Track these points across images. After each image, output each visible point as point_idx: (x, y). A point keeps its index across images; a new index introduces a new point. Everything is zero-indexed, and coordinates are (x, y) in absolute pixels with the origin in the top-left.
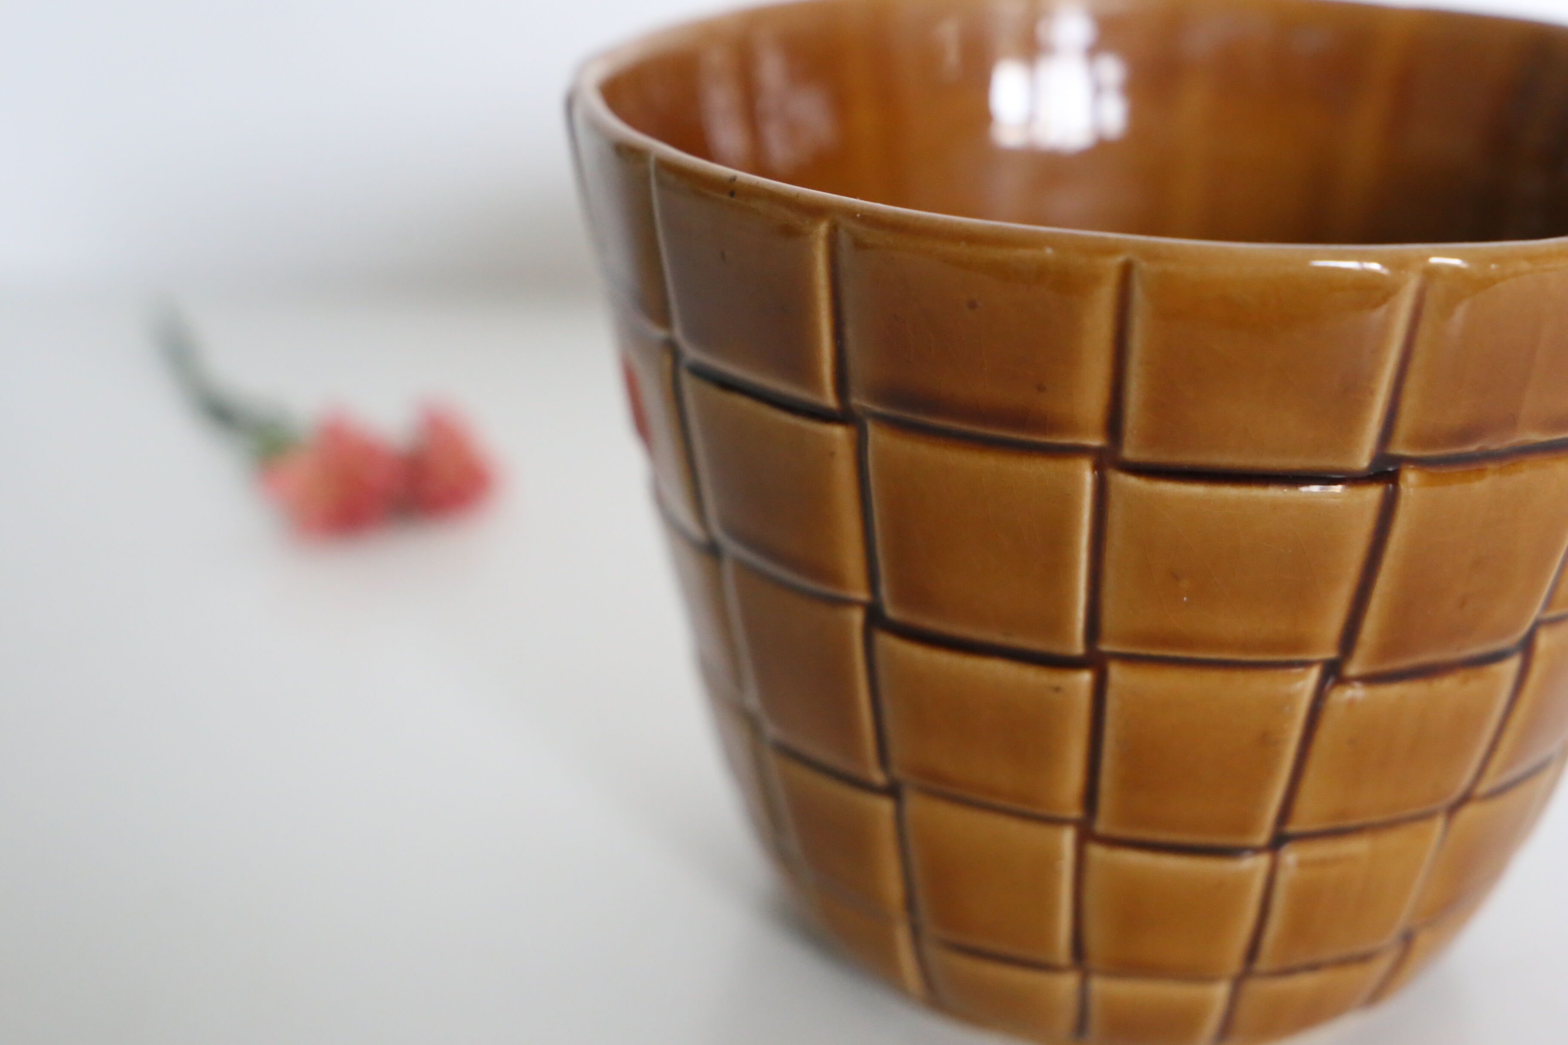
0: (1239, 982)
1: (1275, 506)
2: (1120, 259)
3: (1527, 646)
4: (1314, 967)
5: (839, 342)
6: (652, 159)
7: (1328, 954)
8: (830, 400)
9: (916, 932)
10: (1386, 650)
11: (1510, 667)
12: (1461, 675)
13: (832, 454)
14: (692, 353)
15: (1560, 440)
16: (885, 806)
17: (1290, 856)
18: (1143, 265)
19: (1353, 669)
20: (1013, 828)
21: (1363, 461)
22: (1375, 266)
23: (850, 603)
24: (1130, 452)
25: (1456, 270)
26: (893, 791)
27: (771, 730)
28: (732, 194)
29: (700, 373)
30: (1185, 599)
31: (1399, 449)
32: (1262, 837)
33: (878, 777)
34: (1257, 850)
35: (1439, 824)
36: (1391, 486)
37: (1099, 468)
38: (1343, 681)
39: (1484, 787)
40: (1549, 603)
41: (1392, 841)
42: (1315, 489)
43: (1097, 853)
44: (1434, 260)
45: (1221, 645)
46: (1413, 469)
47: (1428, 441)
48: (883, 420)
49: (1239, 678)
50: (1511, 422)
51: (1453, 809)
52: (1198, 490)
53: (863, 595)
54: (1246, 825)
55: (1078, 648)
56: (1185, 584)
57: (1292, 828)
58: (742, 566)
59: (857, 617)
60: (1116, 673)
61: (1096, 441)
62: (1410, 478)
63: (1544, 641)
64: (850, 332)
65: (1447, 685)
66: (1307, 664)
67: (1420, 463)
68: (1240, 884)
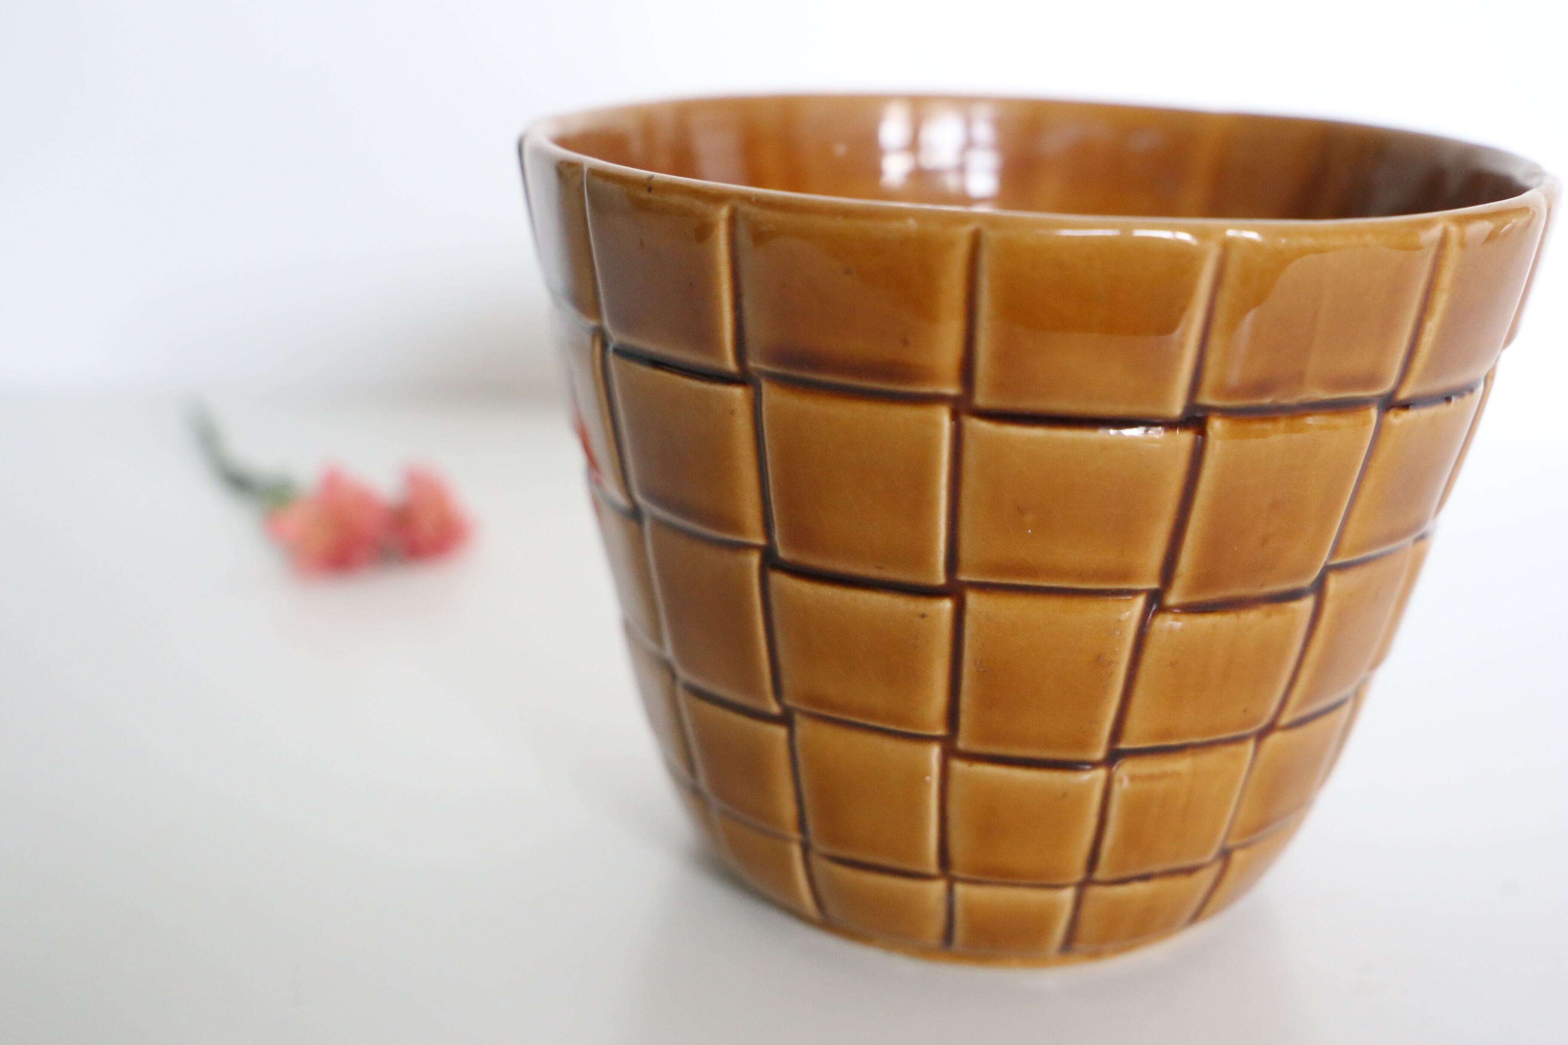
0: (1082, 886)
1: (1104, 447)
2: (970, 228)
3: (1319, 588)
4: (1145, 878)
5: (738, 311)
6: (585, 169)
7: (1157, 868)
8: (730, 364)
9: (806, 848)
10: (1202, 581)
11: (1307, 604)
12: (1265, 608)
13: (732, 412)
14: (616, 337)
15: (1341, 399)
16: (780, 732)
17: (1125, 770)
18: (991, 236)
19: (1173, 598)
20: (889, 745)
21: (1176, 408)
22: (1185, 237)
23: (748, 547)
24: (981, 400)
25: (1251, 242)
26: (786, 719)
27: (683, 675)
28: (650, 189)
29: (625, 353)
30: (1029, 531)
31: (1206, 399)
32: (1099, 754)
33: (775, 709)
34: (1095, 765)
35: (1250, 745)
36: (1200, 437)
37: (955, 416)
38: (1163, 609)
39: (1285, 719)
40: (1335, 552)
41: (1210, 760)
42: (1136, 432)
43: (958, 766)
44: (1231, 233)
45: (1059, 573)
46: (1219, 417)
47: (1232, 393)
48: (774, 378)
49: (1076, 604)
50: (1299, 379)
51: (1262, 735)
52: (1038, 433)
53: (760, 541)
54: (1084, 743)
55: (940, 579)
56: (1029, 518)
57: (1123, 745)
58: (659, 523)
59: (754, 559)
60: (973, 600)
61: (952, 390)
62: (1216, 425)
63: (1334, 583)
64: (747, 303)
65: (1252, 617)
66: (1134, 593)
67: (1226, 413)
68: (1080, 796)
